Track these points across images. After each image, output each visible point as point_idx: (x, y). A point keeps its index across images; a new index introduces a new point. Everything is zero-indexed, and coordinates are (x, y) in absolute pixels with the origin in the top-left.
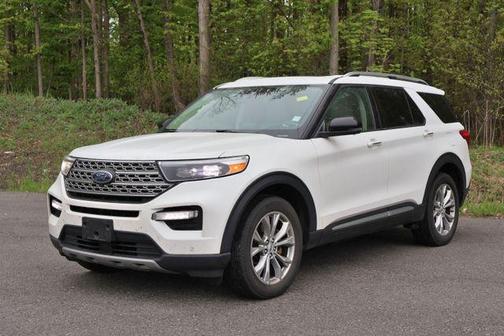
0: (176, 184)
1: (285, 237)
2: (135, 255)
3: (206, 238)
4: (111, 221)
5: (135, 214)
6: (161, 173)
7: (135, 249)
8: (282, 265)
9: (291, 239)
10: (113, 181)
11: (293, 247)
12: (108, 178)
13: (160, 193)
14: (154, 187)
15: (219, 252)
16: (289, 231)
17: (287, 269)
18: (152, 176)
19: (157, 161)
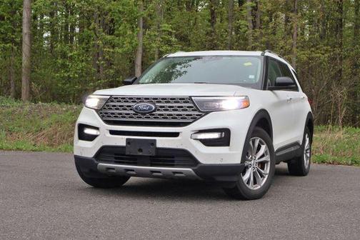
0: (207, 113)
1: (263, 156)
2: (172, 166)
3: (231, 152)
4: (155, 140)
5: (176, 135)
6: (195, 105)
7: (173, 161)
8: (262, 176)
9: (267, 158)
10: (154, 111)
11: (269, 163)
12: (151, 108)
13: (195, 119)
14: (191, 115)
15: (239, 162)
16: (266, 152)
17: (265, 179)
18: (188, 107)
19: (190, 97)
